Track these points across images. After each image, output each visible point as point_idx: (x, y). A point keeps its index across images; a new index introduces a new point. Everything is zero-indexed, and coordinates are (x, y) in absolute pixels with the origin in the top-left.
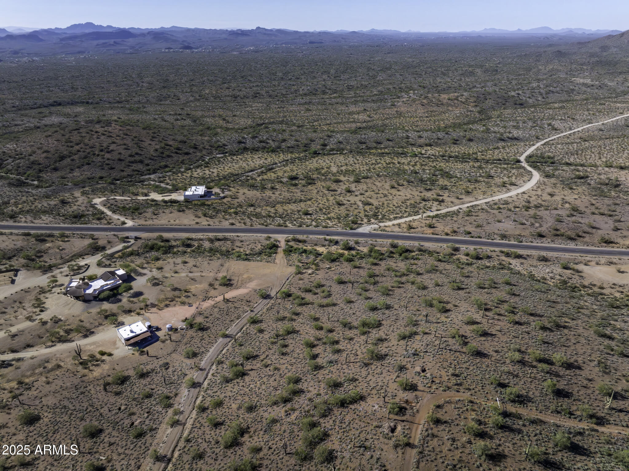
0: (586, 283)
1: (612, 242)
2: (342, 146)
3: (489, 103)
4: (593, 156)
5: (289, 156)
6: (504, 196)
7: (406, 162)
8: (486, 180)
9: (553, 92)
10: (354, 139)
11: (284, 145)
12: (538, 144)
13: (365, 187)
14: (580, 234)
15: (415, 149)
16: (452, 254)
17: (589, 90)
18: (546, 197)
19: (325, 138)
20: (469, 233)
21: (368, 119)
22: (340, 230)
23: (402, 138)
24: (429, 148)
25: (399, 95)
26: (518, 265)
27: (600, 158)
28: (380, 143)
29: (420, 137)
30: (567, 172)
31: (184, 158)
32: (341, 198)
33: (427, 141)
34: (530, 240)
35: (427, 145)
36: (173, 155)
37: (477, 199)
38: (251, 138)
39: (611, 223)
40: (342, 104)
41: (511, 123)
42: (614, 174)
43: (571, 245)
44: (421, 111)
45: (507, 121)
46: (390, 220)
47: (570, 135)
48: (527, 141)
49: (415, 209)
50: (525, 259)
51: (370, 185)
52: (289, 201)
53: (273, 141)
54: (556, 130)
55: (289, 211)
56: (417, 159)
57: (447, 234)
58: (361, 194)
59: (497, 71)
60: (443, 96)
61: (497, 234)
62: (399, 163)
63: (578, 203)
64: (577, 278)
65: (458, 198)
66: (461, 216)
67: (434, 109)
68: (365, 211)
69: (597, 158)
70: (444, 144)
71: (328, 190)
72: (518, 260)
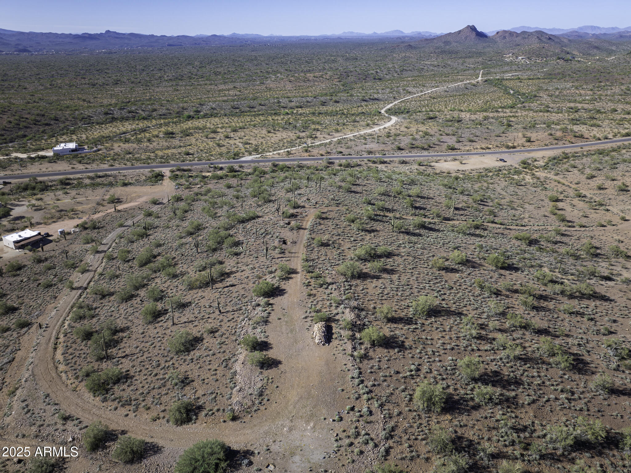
0: (438, 172)
1: (456, 149)
2: (215, 111)
3: (351, 79)
4: (440, 106)
5: (162, 121)
6: (369, 131)
7: (279, 118)
8: (352, 124)
9: (406, 70)
10: (227, 107)
11: (155, 114)
12: (396, 102)
13: (243, 134)
14: (432, 146)
15: (287, 111)
16: (328, 167)
17: (436, 69)
18: (403, 129)
19: (198, 106)
20: (341, 152)
21: (238, 93)
22: (223, 161)
23: (274, 103)
24: (300, 109)
25: (267, 76)
26: (383, 168)
27: (446, 108)
28: (253, 108)
29: (291, 101)
30: (420, 116)
31: (46, 128)
32: (221, 142)
33: (298, 104)
34: (392, 152)
35: (297, 107)
36: (31, 126)
37: (345, 134)
38: (118, 109)
39: (454, 138)
40: (211, 84)
41: (372, 91)
42: (456, 114)
43: (425, 153)
44: (289, 86)
45: (368, 90)
46: (270, 152)
47: (422, 95)
48: (386, 100)
49: (292, 144)
50: (389, 164)
51: (247, 132)
52: (168, 148)
53: (143, 110)
54: (410, 92)
55: (170, 154)
56: (290, 116)
57: (322, 155)
58: (240, 138)
59: (357, 59)
60: (308, 75)
61: (364, 151)
62: (273, 119)
63: (429, 131)
64: (431, 170)
65: (329, 135)
66: (332, 145)
67: (301, 84)
68: (245, 148)
69: (444, 108)
70: (313, 106)
71: (207, 138)
72: (383, 165)
